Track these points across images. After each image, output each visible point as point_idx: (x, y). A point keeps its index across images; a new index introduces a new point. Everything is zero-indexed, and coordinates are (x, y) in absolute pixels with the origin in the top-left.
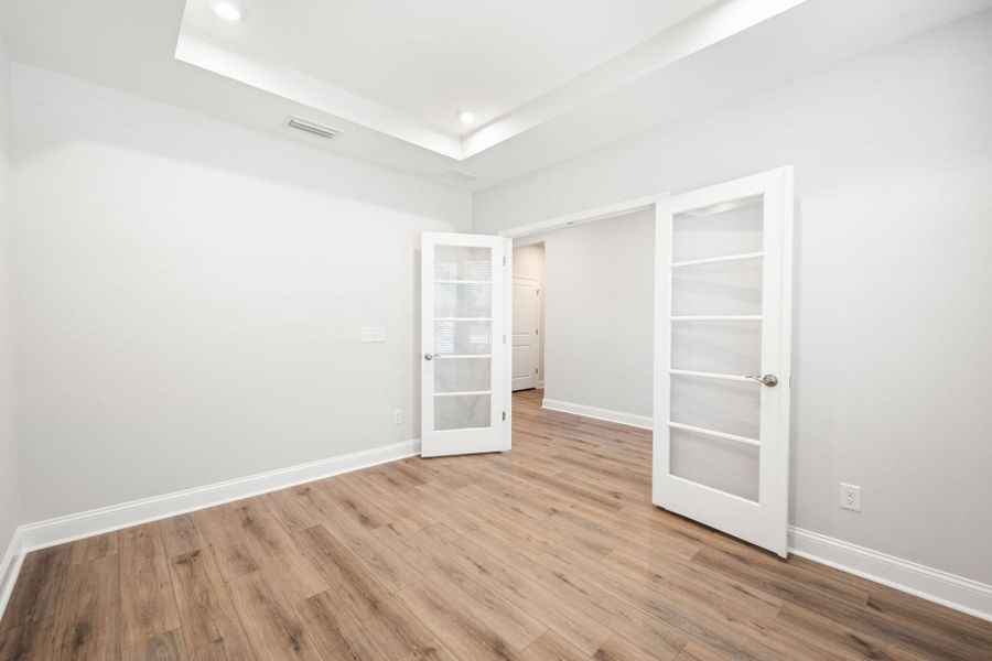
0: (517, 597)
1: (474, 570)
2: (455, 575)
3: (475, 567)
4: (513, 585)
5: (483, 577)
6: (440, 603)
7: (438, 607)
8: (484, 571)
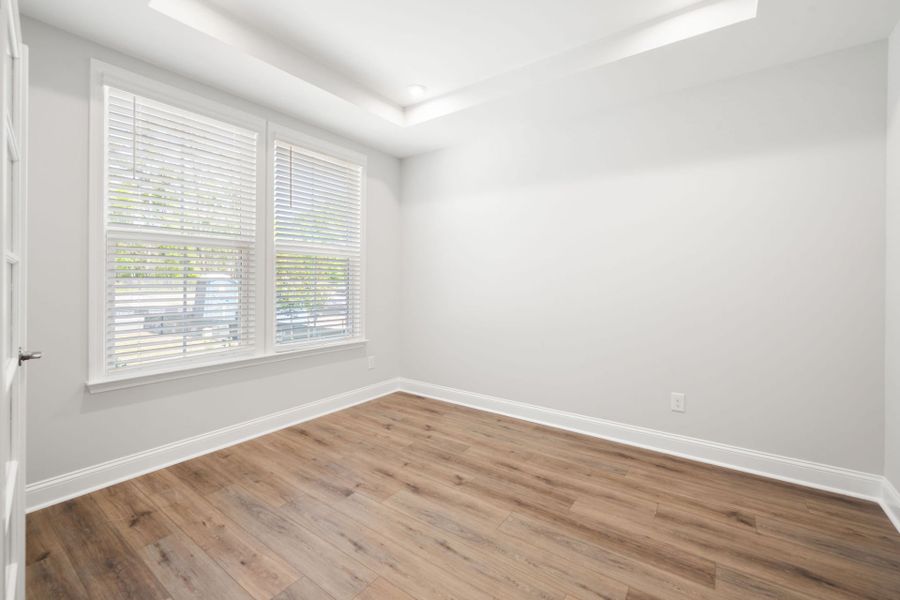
0: (404, 522)
1: (454, 543)
2: (469, 535)
3: (452, 547)
4: (410, 532)
5: (442, 537)
6: (469, 510)
7: (469, 507)
8: (442, 544)
